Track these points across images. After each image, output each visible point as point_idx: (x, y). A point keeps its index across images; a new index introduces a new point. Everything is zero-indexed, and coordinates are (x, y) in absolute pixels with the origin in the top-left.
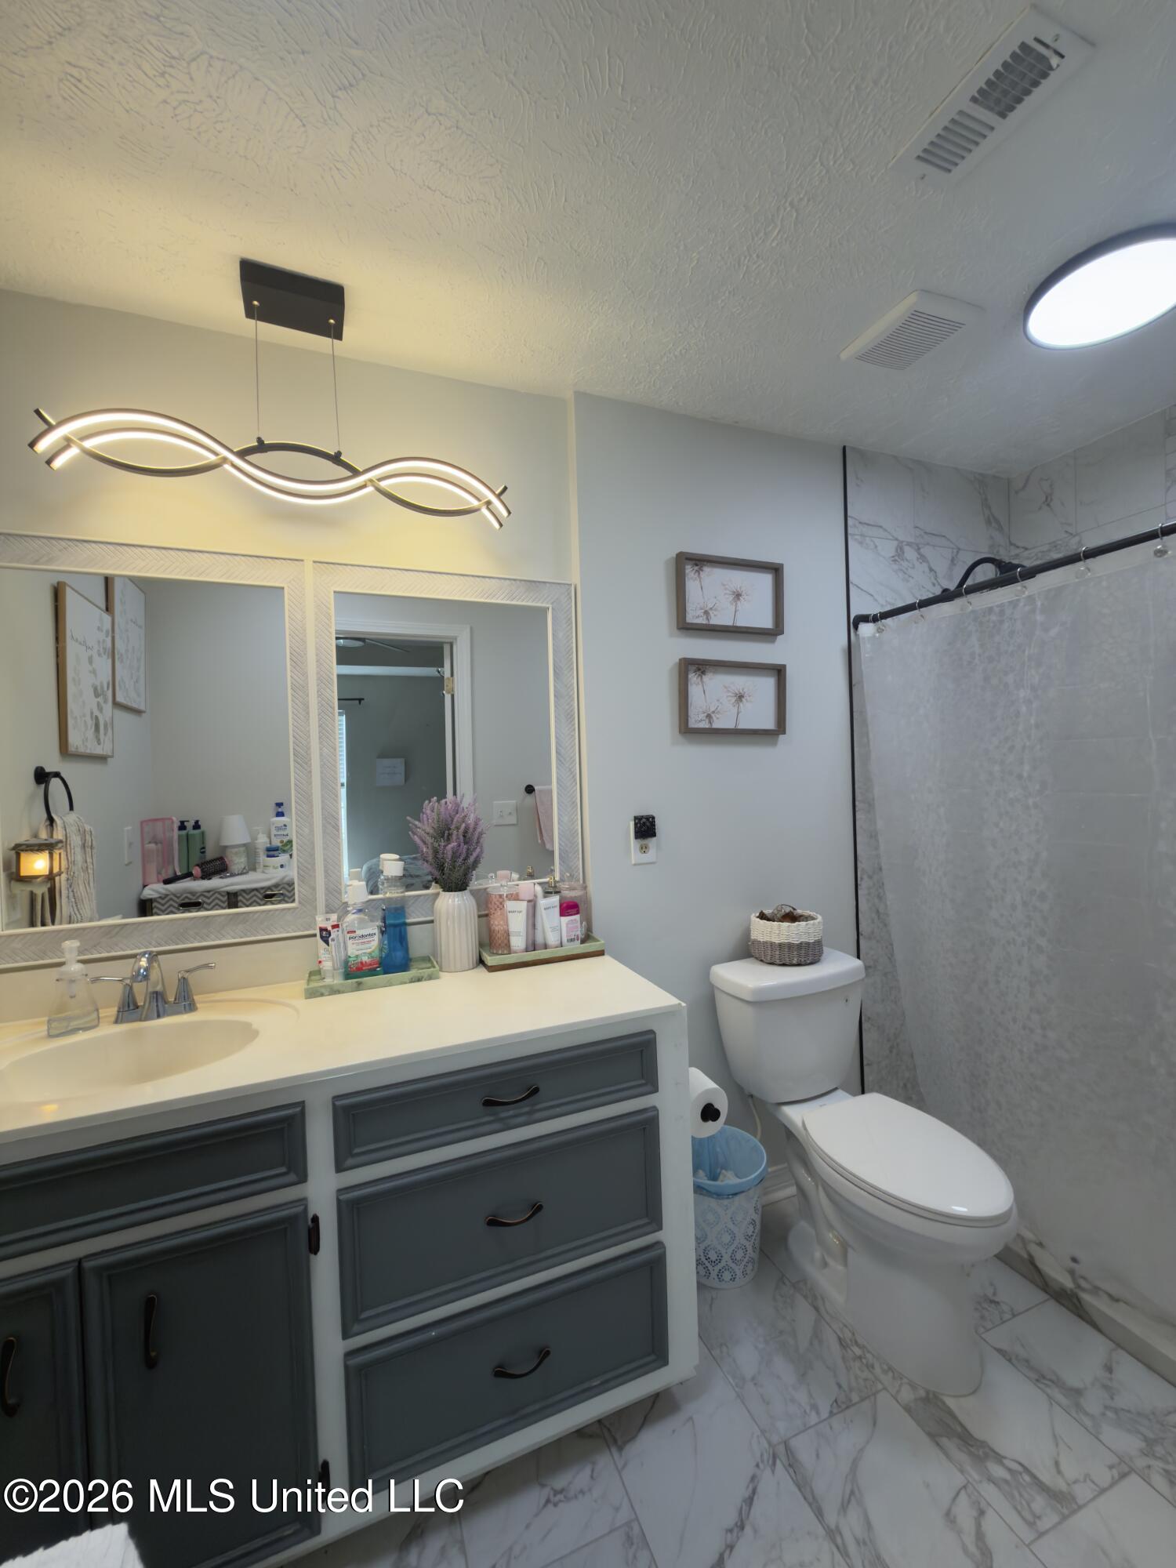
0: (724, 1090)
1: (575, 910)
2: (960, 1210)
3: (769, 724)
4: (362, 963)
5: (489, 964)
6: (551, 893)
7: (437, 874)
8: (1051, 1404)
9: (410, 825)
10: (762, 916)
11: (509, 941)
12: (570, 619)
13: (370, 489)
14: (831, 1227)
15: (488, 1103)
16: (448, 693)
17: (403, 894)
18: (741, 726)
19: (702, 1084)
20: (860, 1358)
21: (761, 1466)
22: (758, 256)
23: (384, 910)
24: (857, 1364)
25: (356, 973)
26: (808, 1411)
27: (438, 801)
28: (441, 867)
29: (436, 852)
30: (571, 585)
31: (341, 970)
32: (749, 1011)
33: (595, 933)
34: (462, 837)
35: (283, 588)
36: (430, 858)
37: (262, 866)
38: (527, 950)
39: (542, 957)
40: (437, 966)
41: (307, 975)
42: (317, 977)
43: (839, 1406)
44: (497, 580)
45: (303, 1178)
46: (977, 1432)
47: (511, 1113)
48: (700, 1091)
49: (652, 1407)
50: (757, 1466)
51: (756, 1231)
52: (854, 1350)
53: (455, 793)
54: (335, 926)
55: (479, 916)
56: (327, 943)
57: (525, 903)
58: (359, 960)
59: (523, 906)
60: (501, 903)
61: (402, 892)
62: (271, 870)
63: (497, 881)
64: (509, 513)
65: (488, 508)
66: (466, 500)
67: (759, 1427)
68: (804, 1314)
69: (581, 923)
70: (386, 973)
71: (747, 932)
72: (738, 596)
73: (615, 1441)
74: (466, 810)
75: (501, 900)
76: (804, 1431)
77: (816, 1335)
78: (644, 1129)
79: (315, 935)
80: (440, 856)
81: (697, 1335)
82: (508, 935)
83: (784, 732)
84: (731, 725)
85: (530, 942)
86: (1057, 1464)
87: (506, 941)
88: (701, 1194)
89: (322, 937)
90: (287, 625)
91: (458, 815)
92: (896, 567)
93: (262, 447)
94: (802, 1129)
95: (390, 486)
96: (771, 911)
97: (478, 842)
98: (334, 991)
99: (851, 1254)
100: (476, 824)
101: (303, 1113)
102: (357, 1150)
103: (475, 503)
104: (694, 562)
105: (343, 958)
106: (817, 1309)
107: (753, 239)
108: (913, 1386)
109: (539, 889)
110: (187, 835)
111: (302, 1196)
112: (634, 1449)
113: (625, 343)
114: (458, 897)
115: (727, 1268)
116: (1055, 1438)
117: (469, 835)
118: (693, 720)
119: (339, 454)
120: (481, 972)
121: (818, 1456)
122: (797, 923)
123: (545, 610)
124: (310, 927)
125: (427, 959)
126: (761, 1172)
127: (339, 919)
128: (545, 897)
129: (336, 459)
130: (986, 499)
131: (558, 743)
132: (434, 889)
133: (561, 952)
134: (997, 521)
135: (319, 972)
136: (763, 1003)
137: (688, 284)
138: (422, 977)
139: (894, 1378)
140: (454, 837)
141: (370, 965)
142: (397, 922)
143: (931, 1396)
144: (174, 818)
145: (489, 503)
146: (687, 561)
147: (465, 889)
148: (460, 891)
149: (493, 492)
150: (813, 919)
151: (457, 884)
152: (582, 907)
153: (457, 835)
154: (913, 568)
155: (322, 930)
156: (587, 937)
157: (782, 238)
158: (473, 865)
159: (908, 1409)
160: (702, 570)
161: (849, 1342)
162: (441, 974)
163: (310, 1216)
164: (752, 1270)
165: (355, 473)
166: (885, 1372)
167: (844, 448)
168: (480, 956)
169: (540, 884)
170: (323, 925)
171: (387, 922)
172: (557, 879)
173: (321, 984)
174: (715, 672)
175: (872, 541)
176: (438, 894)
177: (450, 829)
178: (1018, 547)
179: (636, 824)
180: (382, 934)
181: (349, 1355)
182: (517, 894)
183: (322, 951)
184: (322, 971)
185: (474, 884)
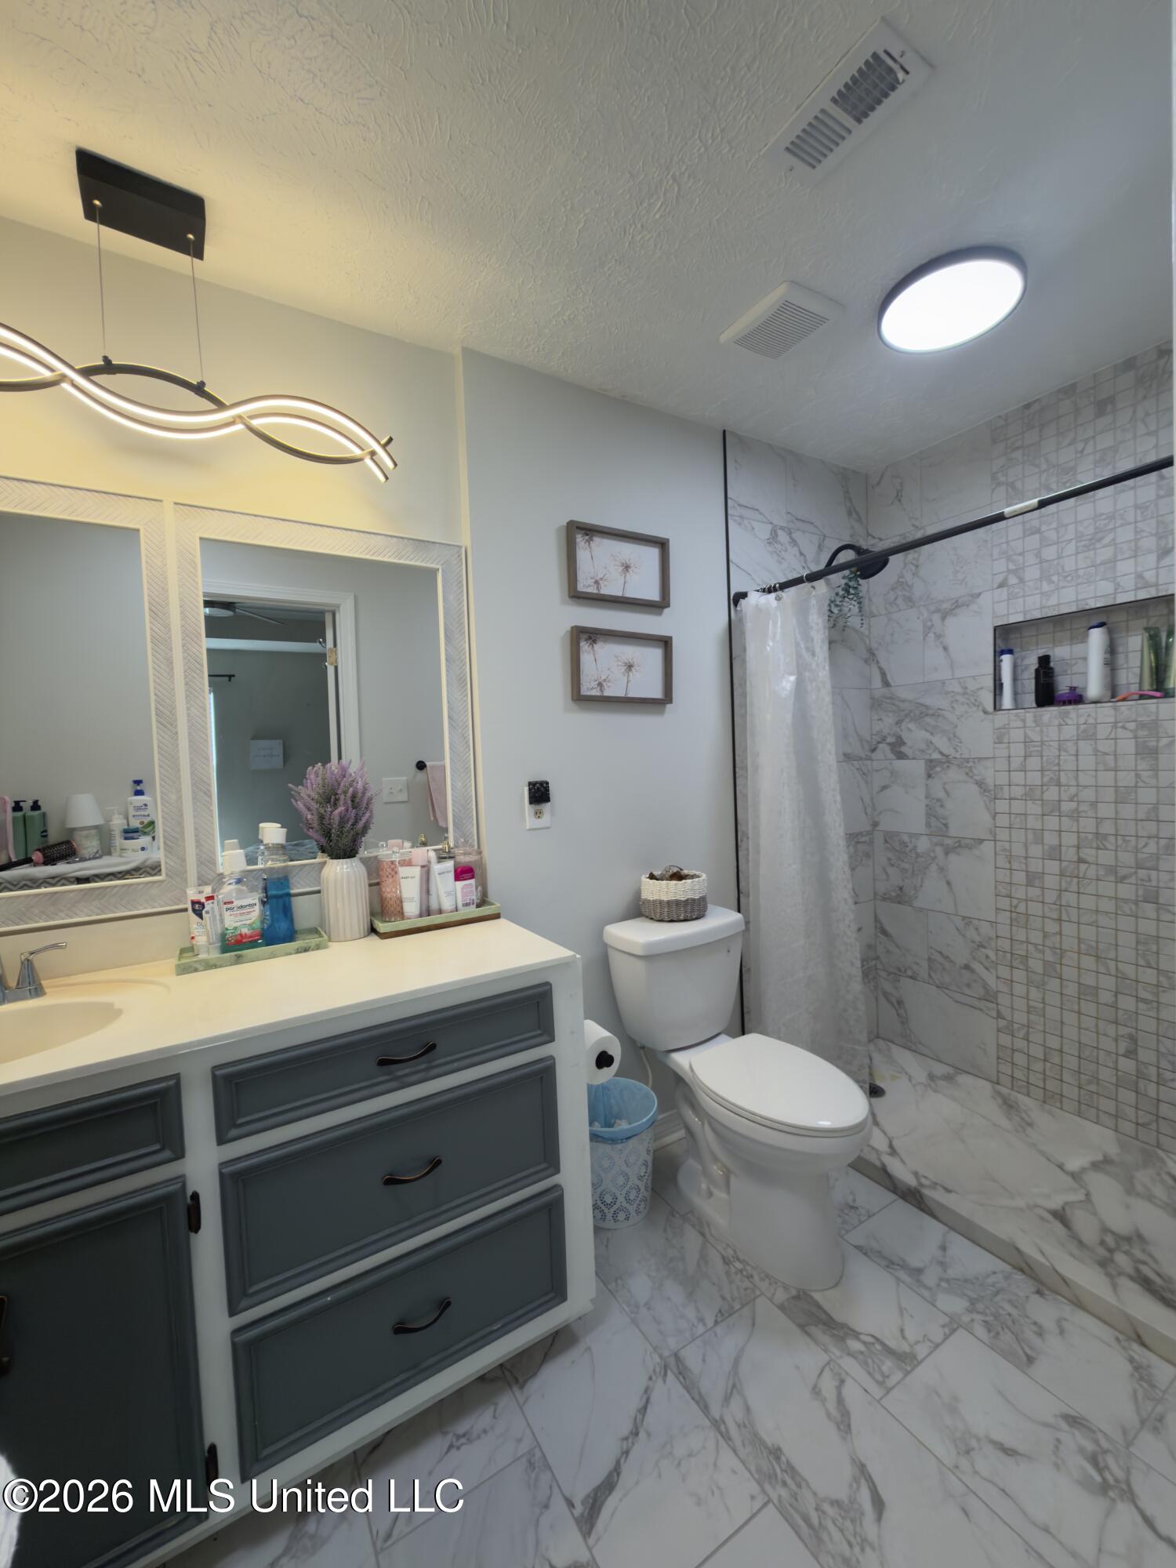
0: (617, 1037)
1: (469, 875)
2: (825, 1124)
3: (657, 693)
4: (241, 935)
5: (382, 931)
6: (445, 858)
7: (323, 841)
8: (898, 1284)
9: (293, 792)
10: (652, 877)
11: (402, 908)
12: (461, 582)
13: (239, 427)
14: (716, 1159)
15: (383, 1063)
16: (332, 664)
17: (285, 864)
18: (631, 695)
19: (596, 1034)
20: (741, 1271)
21: (654, 1378)
22: (642, 226)
23: (265, 879)
24: (739, 1276)
25: (234, 946)
26: (696, 1324)
27: (323, 765)
28: (327, 834)
29: (322, 817)
30: (461, 547)
31: (217, 945)
32: (640, 965)
33: (491, 897)
34: (349, 802)
35: (138, 530)
36: (315, 824)
37: (118, 849)
38: (421, 916)
39: (437, 922)
40: (325, 936)
41: (178, 952)
42: (191, 954)
43: (722, 1315)
44: (383, 537)
45: (179, 1154)
46: (839, 1316)
47: (407, 1071)
48: (593, 1041)
49: (552, 1344)
50: (650, 1378)
51: (648, 1171)
52: (736, 1265)
53: (340, 758)
54: (209, 898)
55: (370, 885)
56: (200, 916)
57: (419, 868)
58: (239, 932)
59: (416, 871)
60: (393, 870)
61: (285, 861)
62: (129, 853)
63: (390, 850)
64: (396, 465)
65: (372, 459)
66: (349, 448)
67: (650, 1344)
68: (692, 1240)
69: (477, 889)
70: (267, 945)
71: (638, 893)
72: (627, 567)
73: (517, 1381)
74: (353, 774)
75: (393, 866)
76: (692, 1342)
77: (703, 1257)
78: (542, 1078)
79: (186, 910)
80: (326, 822)
81: (594, 1274)
82: (401, 902)
83: (670, 701)
84: (620, 693)
85: (424, 908)
86: (902, 1331)
87: (398, 909)
88: (597, 1142)
89: (194, 911)
90: (144, 572)
91: (345, 779)
92: (770, 549)
93: (109, 367)
94: (691, 1074)
95: (261, 425)
96: (660, 873)
97: (367, 808)
98: (210, 966)
99: (733, 1179)
100: (365, 789)
101: (177, 1087)
102: (240, 1121)
103: (357, 452)
104: (584, 532)
105: (219, 931)
106: (703, 1234)
107: (638, 208)
108: (786, 1288)
109: (432, 855)
110: (24, 816)
111: (180, 1173)
112: (534, 1385)
113: (514, 302)
114: (346, 864)
115: (621, 1209)
116: (901, 1311)
117: (357, 800)
118: (585, 687)
119: (202, 384)
120: (374, 940)
121: (704, 1360)
122: (684, 881)
123: (434, 572)
124: (180, 901)
125: (315, 931)
126: (653, 1115)
127: (214, 891)
128: (439, 862)
129: (199, 389)
130: (848, 492)
131: (450, 708)
132: (321, 858)
133: (456, 917)
134: (857, 514)
135: (192, 949)
136: (652, 957)
137: (575, 247)
138: (310, 948)
139: (770, 1284)
140: (341, 802)
141: (251, 937)
142: (280, 892)
143: (801, 1293)
144: (7, 799)
145: (373, 454)
146: (578, 531)
147: (354, 856)
148: (349, 857)
149: (378, 442)
150: (698, 877)
151: (345, 850)
152: (477, 872)
153: (345, 799)
154: (786, 550)
155: (193, 903)
156: (483, 902)
157: (665, 210)
158: (362, 832)
159: (782, 1307)
160: (592, 540)
161: (732, 1259)
162: (330, 943)
163: (189, 1193)
164: (645, 1208)
165: (220, 406)
166: (762, 1280)
167: (724, 432)
168: (372, 925)
169: (435, 850)
170: (196, 898)
171: (269, 893)
172: (452, 845)
173: (195, 959)
174: (605, 641)
175: (750, 523)
176: (325, 863)
177: (337, 794)
178: (874, 538)
179: (530, 790)
180: (264, 906)
181: (236, 1332)
182: (410, 860)
183: (195, 926)
184: (195, 947)
185: (363, 853)
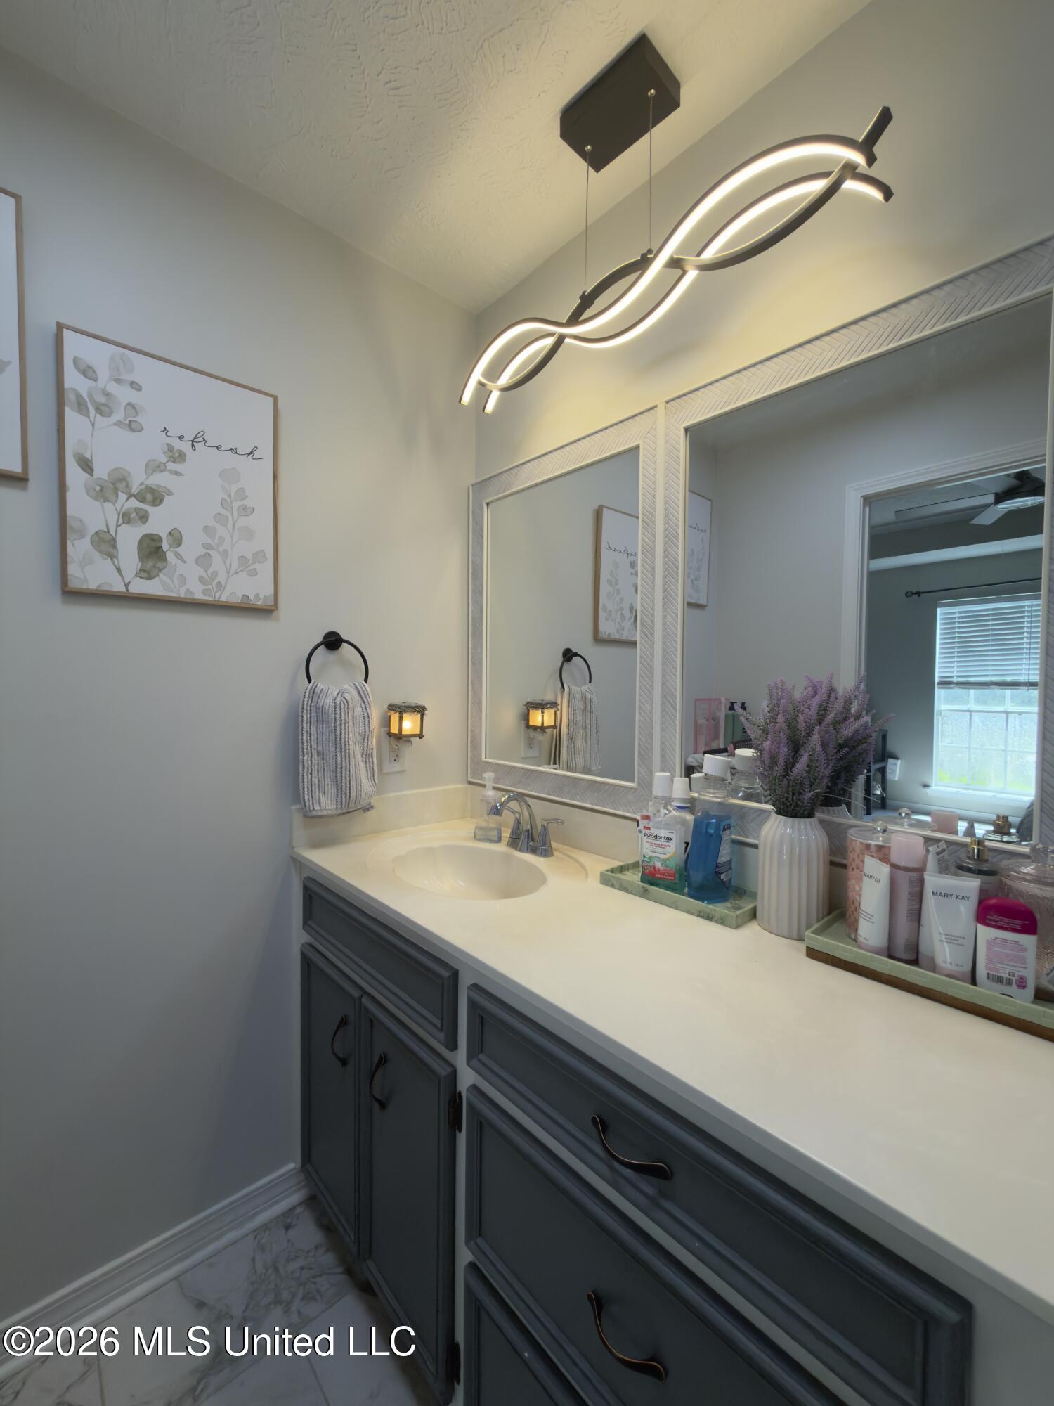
4: (658, 869)
11: (858, 924)
13: (692, 274)
25: (653, 879)
35: (638, 446)
38: (888, 954)
45: (450, 1045)
57: (889, 869)
58: (656, 865)
59: (884, 872)
65: (857, 177)
82: (858, 911)
87: (856, 922)
93: (587, 300)
101: (454, 982)
102: (481, 1057)
103: (823, 185)
110: (733, 715)
114: (792, 825)
119: (648, 253)
128: (945, 872)
129: (644, 261)
133: (961, 991)
138: (713, 917)
141: (663, 874)
144: (723, 700)
151: (801, 810)
163: (457, 1089)
182: (888, 851)
